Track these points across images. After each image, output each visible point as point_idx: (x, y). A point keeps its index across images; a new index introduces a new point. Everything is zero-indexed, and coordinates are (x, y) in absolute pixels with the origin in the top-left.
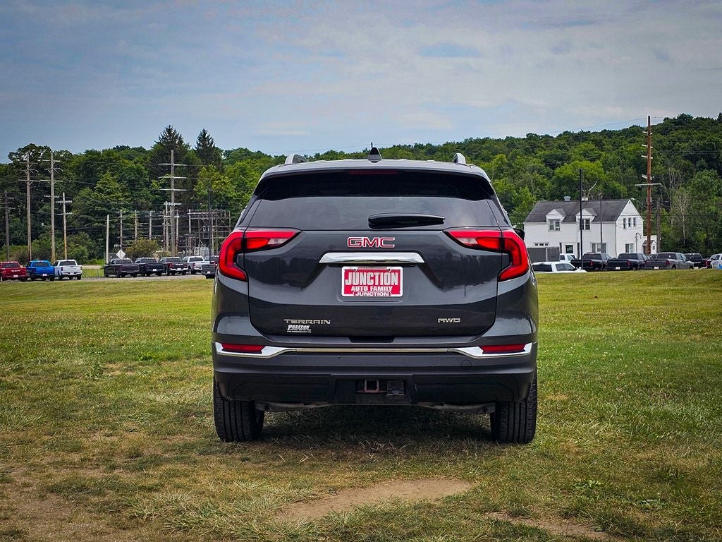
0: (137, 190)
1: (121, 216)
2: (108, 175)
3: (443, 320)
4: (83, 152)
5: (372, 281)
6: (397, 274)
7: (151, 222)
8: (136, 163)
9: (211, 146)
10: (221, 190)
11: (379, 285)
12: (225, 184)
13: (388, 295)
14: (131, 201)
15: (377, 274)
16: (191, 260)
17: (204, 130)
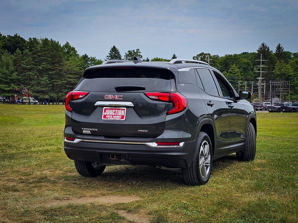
0: (247, 72)
1: (239, 84)
2: (234, 66)
3: (140, 131)
4: (224, 56)
5: (114, 113)
6: (124, 110)
7: (252, 86)
8: (247, 60)
9: (282, 51)
10: (286, 72)
11: (117, 115)
12: (288, 69)
13: (119, 119)
14: (244, 77)
15: (116, 111)
16: (265, 104)
17: (279, 44)
